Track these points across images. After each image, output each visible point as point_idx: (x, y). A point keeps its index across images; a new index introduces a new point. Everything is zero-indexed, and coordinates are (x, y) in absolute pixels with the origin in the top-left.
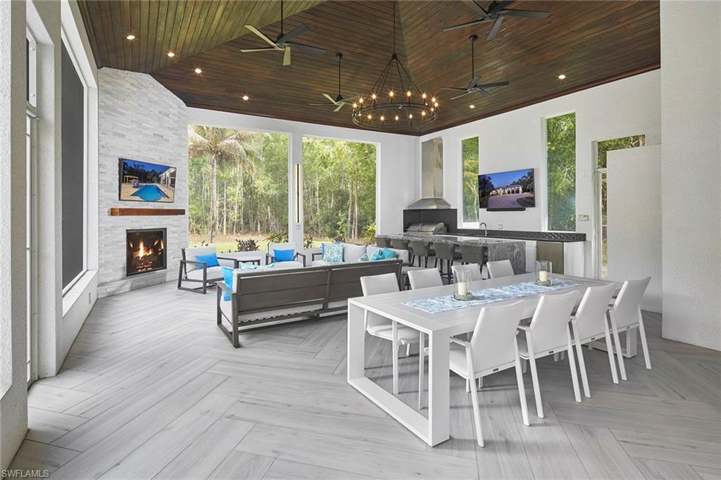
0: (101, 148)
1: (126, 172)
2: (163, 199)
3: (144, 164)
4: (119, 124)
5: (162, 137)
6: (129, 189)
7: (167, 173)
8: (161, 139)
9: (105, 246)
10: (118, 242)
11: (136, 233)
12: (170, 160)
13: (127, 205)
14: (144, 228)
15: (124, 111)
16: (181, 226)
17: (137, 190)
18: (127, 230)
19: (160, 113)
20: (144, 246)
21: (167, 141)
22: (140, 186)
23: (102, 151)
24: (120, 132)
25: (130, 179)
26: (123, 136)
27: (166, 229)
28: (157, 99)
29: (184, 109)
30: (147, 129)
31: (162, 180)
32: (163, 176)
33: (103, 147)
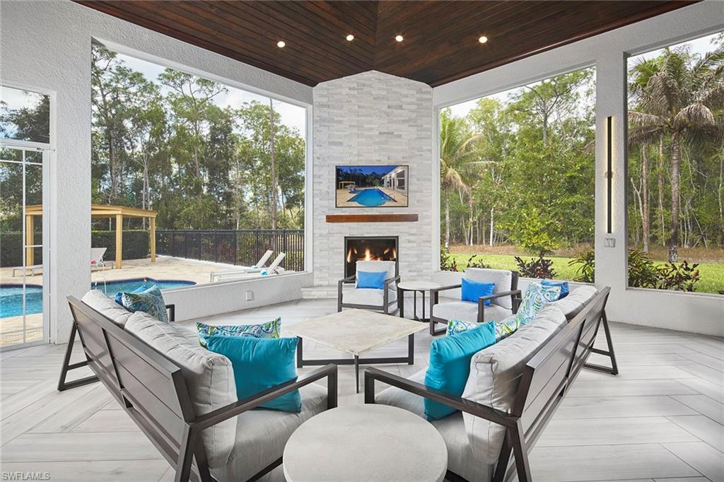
0: (316, 160)
1: (341, 178)
2: (388, 203)
3: (361, 168)
4: (335, 133)
5: (393, 133)
6: (346, 195)
7: (393, 174)
8: (389, 136)
9: (320, 251)
10: (334, 248)
11: (360, 240)
12: (403, 158)
13: (345, 212)
14: (365, 235)
15: (341, 119)
16: (422, 235)
17: (355, 195)
18: (345, 237)
19: (389, 107)
20: (371, 253)
21: (399, 136)
22: (358, 191)
23: (317, 162)
24: (337, 140)
25: (345, 184)
26: (341, 144)
27: (398, 237)
28: (384, 93)
29: (428, 93)
30: (371, 129)
31: (385, 182)
32: (387, 178)
33: (318, 158)
